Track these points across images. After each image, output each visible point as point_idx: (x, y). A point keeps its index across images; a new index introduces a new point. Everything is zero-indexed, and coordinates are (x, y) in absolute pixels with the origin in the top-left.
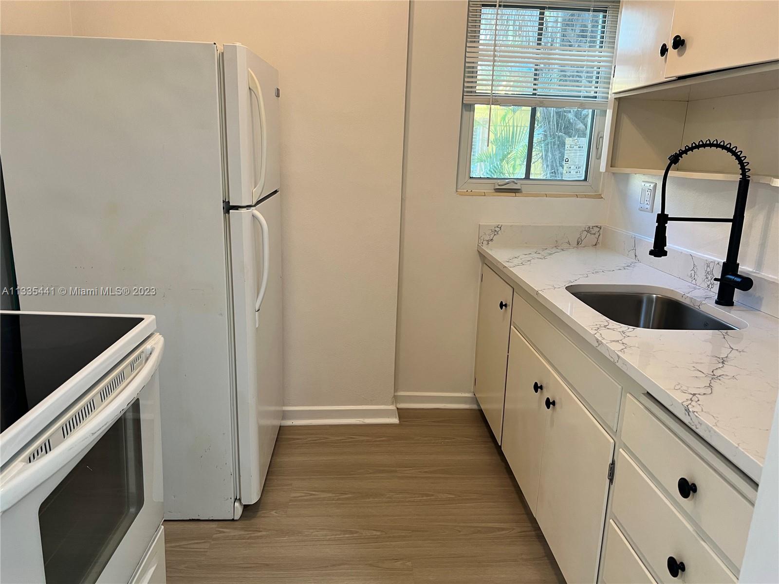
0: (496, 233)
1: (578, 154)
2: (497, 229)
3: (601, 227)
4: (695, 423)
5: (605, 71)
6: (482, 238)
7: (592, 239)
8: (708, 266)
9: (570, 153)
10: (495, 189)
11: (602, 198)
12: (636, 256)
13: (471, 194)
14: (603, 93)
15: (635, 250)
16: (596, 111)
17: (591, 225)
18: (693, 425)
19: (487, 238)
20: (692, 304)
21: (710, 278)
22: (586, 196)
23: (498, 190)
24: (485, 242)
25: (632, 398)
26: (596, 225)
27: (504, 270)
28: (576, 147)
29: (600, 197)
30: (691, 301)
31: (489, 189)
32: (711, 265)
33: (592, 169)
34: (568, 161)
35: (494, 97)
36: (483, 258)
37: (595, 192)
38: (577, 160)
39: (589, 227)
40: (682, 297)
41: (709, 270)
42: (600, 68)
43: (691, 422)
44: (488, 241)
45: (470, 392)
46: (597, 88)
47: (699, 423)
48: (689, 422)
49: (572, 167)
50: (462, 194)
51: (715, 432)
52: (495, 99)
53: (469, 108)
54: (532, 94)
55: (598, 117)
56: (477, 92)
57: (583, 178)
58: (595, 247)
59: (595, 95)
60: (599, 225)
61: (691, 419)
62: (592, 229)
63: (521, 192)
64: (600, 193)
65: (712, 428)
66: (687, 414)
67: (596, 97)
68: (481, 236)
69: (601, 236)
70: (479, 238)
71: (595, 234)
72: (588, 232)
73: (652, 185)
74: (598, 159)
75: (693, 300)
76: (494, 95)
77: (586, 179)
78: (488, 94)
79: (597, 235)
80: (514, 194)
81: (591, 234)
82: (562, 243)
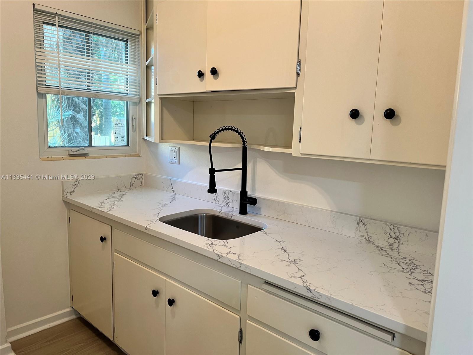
0: (76, 186)
1: (121, 129)
2: (77, 183)
3: (142, 174)
4: (317, 296)
5: (131, 78)
6: (66, 191)
7: (138, 182)
8: (225, 193)
9: (116, 128)
10: (69, 155)
11: (140, 156)
12: (173, 190)
13: (52, 159)
14: (132, 91)
15: (172, 187)
16: (129, 102)
17: (137, 173)
18: (315, 298)
19: (70, 190)
20: (227, 217)
21: (227, 200)
22: (131, 156)
23: (72, 156)
24: (69, 194)
25: (254, 288)
26: (140, 173)
27: (102, 214)
28: (119, 125)
29: (138, 155)
30: (226, 215)
31: (65, 155)
32: (227, 193)
33: (131, 138)
34: (115, 134)
35: (62, 90)
36: (69, 205)
37: (135, 153)
38: (121, 133)
39: (136, 175)
40: (219, 213)
41: (225, 195)
42: (128, 76)
43: (313, 296)
44: (71, 193)
45: (68, 307)
46: (128, 88)
47: (320, 295)
48: (311, 296)
49: (119, 138)
50: (45, 160)
51: (334, 299)
52: (63, 91)
53: (42, 96)
54: (87, 89)
55: (131, 107)
56: (47, 84)
57: (126, 144)
58: (141, 187)
59: (127, 92)
60: (141, 173)
61: (313, 294)
62: (138, 176)
63: (88, 156)
64: (138, 153)
65: (331, 297)
66: (309, 291)
67: (128, 94)
68: (65, 190)
69: (143, 180)
70: (63, 191)
71: (140, 179)
72: (136, 178)
73: (177, 149)
74: (134, 132)
75: (226, 214)
76: (62, 88)
77: (128, 145)
78: (59, 88)
79: (141, 180)
80: (84, 158)
81: (137, 179)
82: (121, 187)
